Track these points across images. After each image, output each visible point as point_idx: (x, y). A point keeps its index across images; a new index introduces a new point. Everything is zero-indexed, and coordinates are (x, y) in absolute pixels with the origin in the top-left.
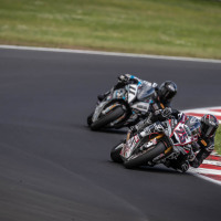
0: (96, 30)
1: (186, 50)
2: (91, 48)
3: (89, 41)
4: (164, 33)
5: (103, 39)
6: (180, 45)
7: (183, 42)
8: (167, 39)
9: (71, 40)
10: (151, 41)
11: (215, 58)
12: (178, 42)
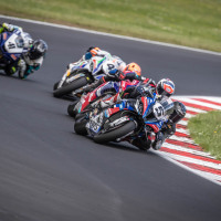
0: (85, 8)
1: (172, 36)
2: (78, 25)
3: (76, 18)
4: (152, 17)
5: (91, 17)
6: (167, 31)
7: (169, 28)
8: (154, 23)
9: (58, 15)
10: (137, 24)
11: (200, 48)
12: (165, 28)
